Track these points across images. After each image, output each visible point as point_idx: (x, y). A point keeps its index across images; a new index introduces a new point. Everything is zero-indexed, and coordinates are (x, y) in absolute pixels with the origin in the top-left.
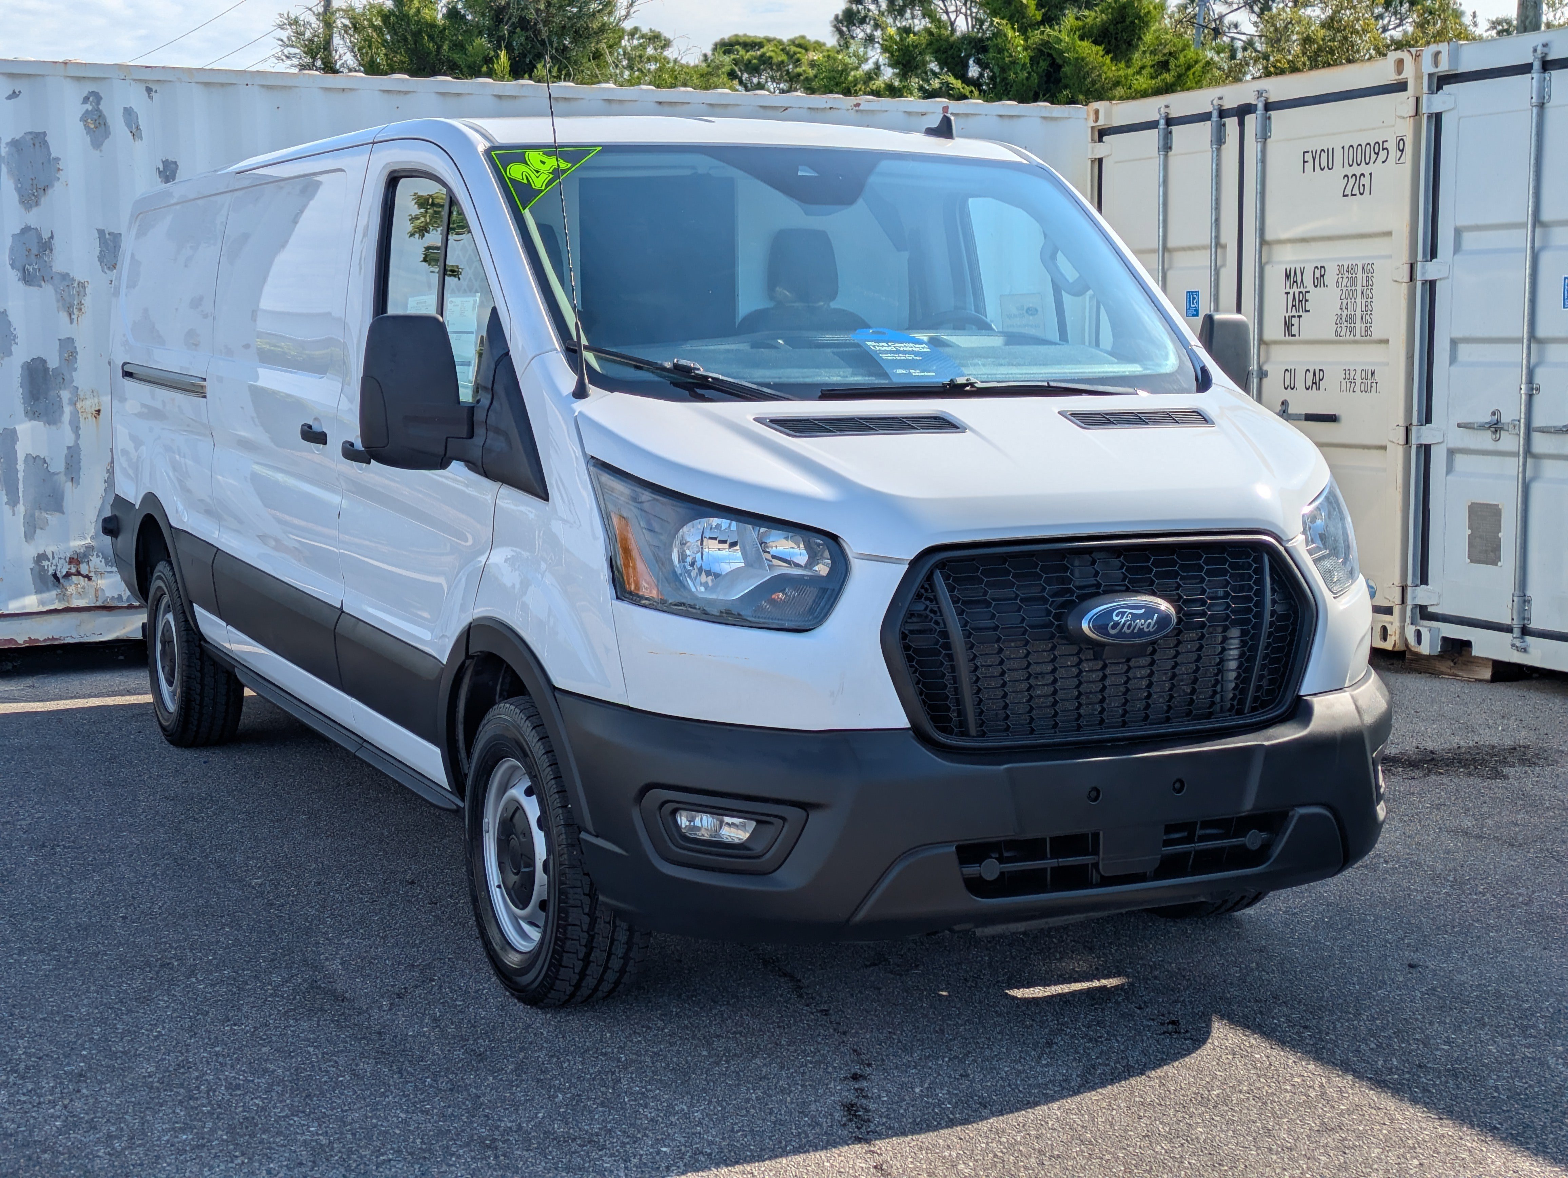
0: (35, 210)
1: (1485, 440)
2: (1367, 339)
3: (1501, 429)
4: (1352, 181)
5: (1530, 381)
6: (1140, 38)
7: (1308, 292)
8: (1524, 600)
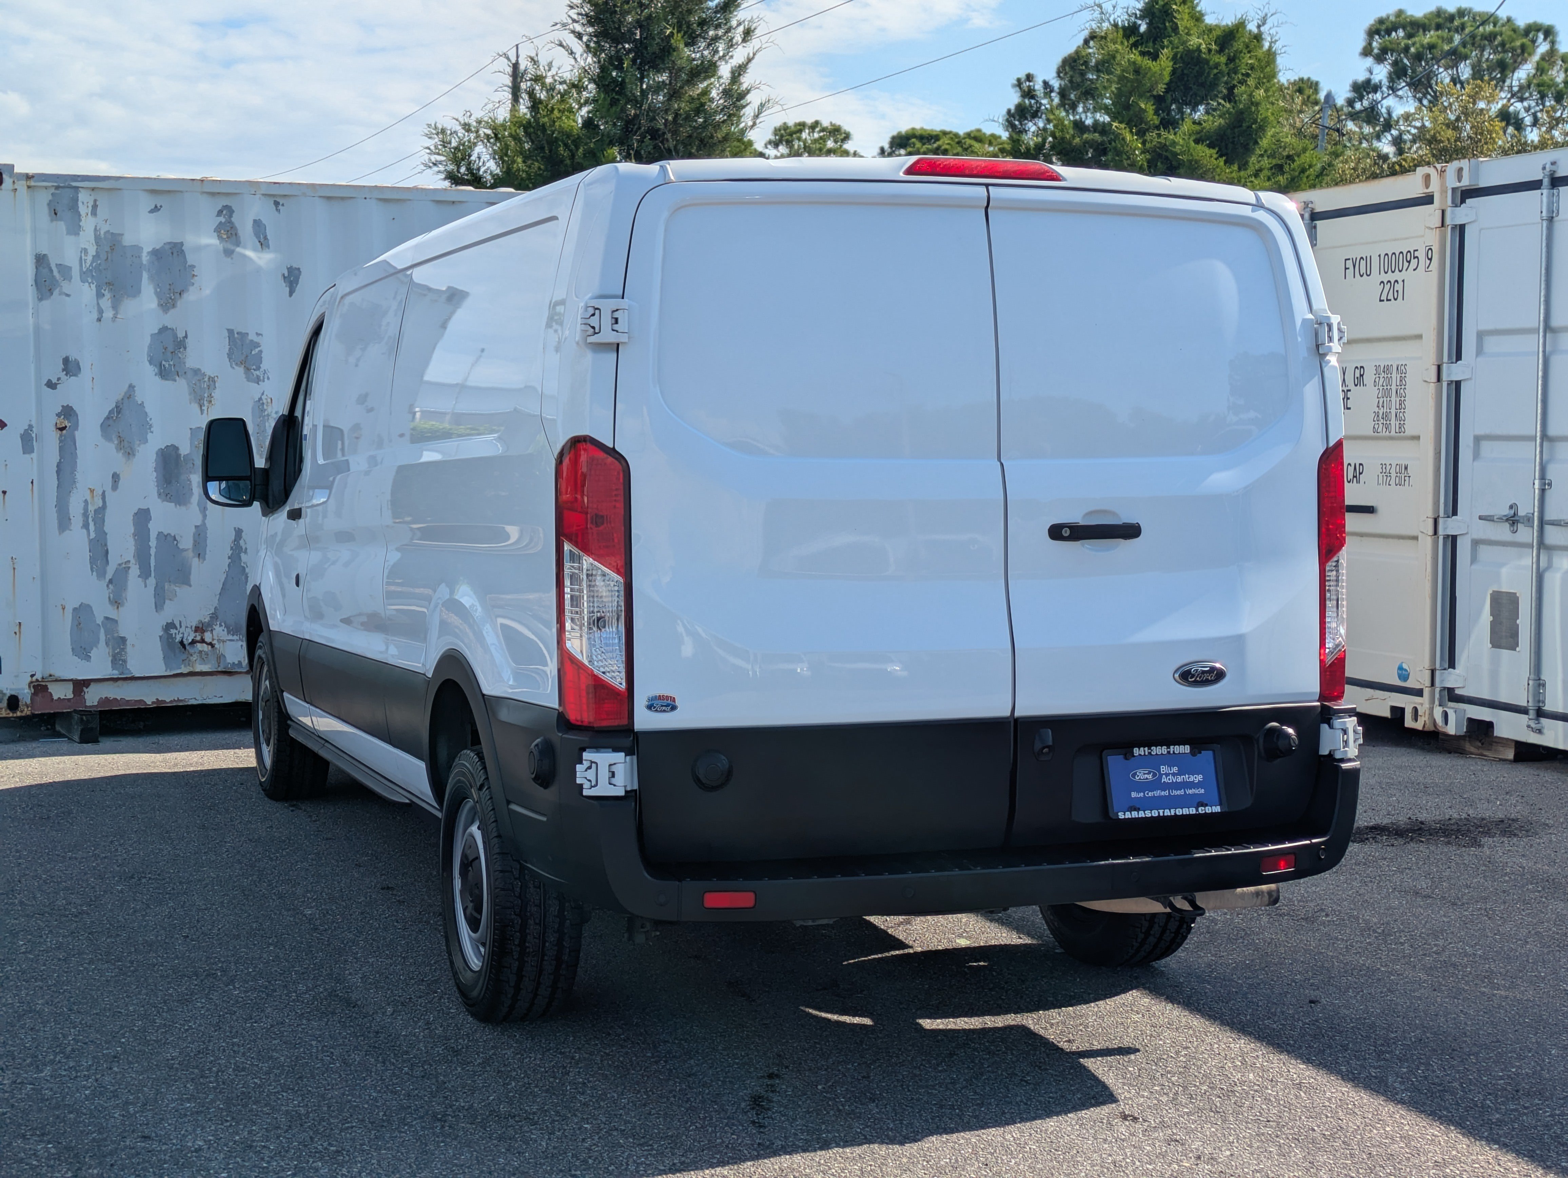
0: (172, 311)
1: (1503, 532)
2: (1402, 437)
3: (1518, 521)
4: (1387, 287)
5: (1543, 477)
6: (1256, 143)
7: (1349, 390)
8: (1539, 684)
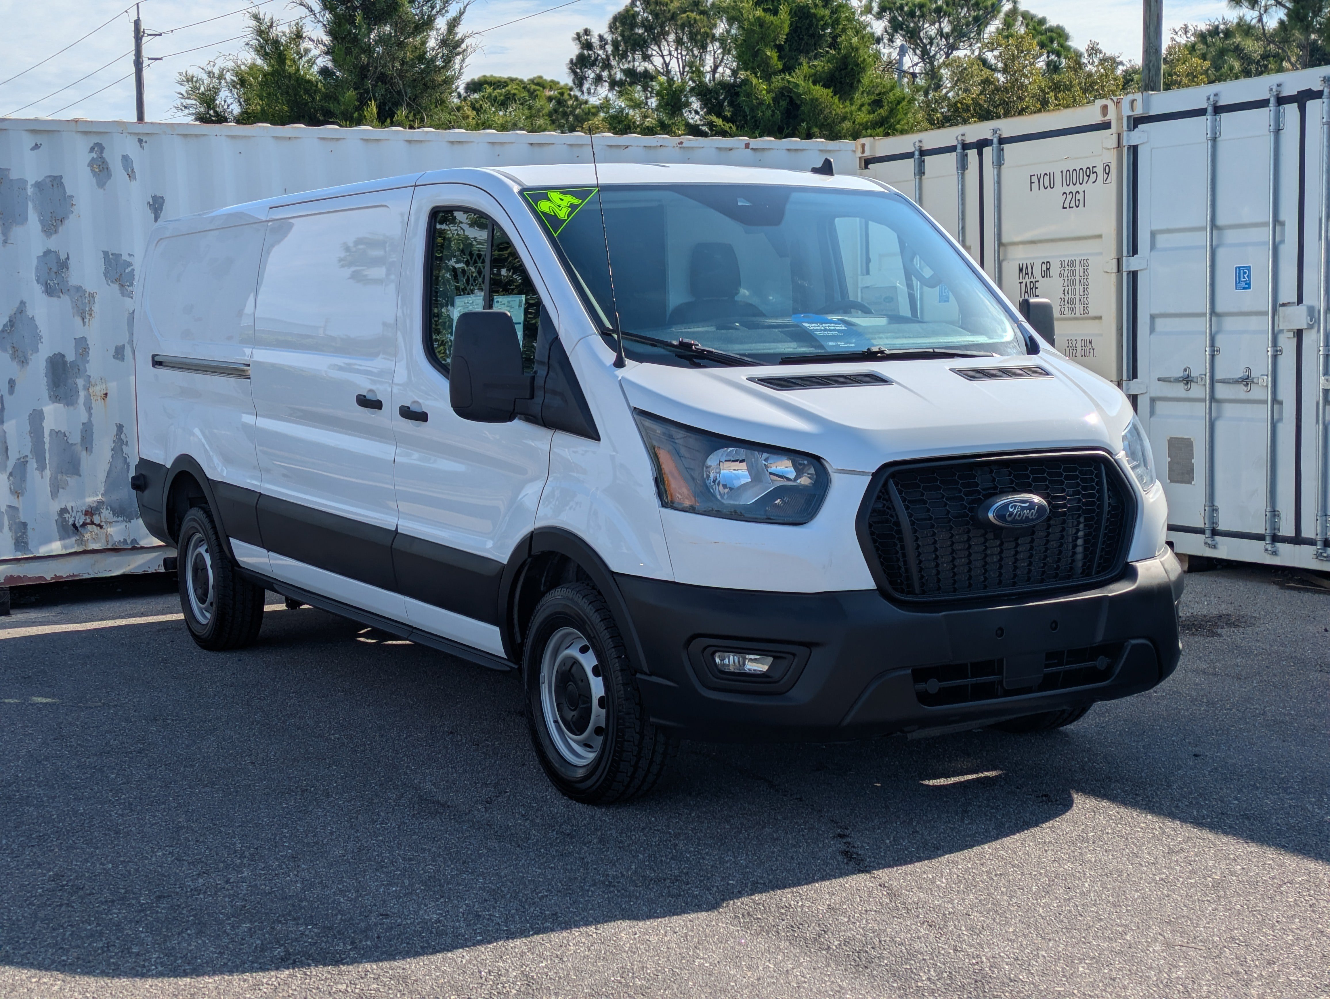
0: (54, 237)
1: (1179, 390)
2: (1085, 316)
3: (1192, 381)
4: (1069, 197)
5: (1212, 345)
6: (859, 81)
7: (1036, 282)
8: (1213, 509)
